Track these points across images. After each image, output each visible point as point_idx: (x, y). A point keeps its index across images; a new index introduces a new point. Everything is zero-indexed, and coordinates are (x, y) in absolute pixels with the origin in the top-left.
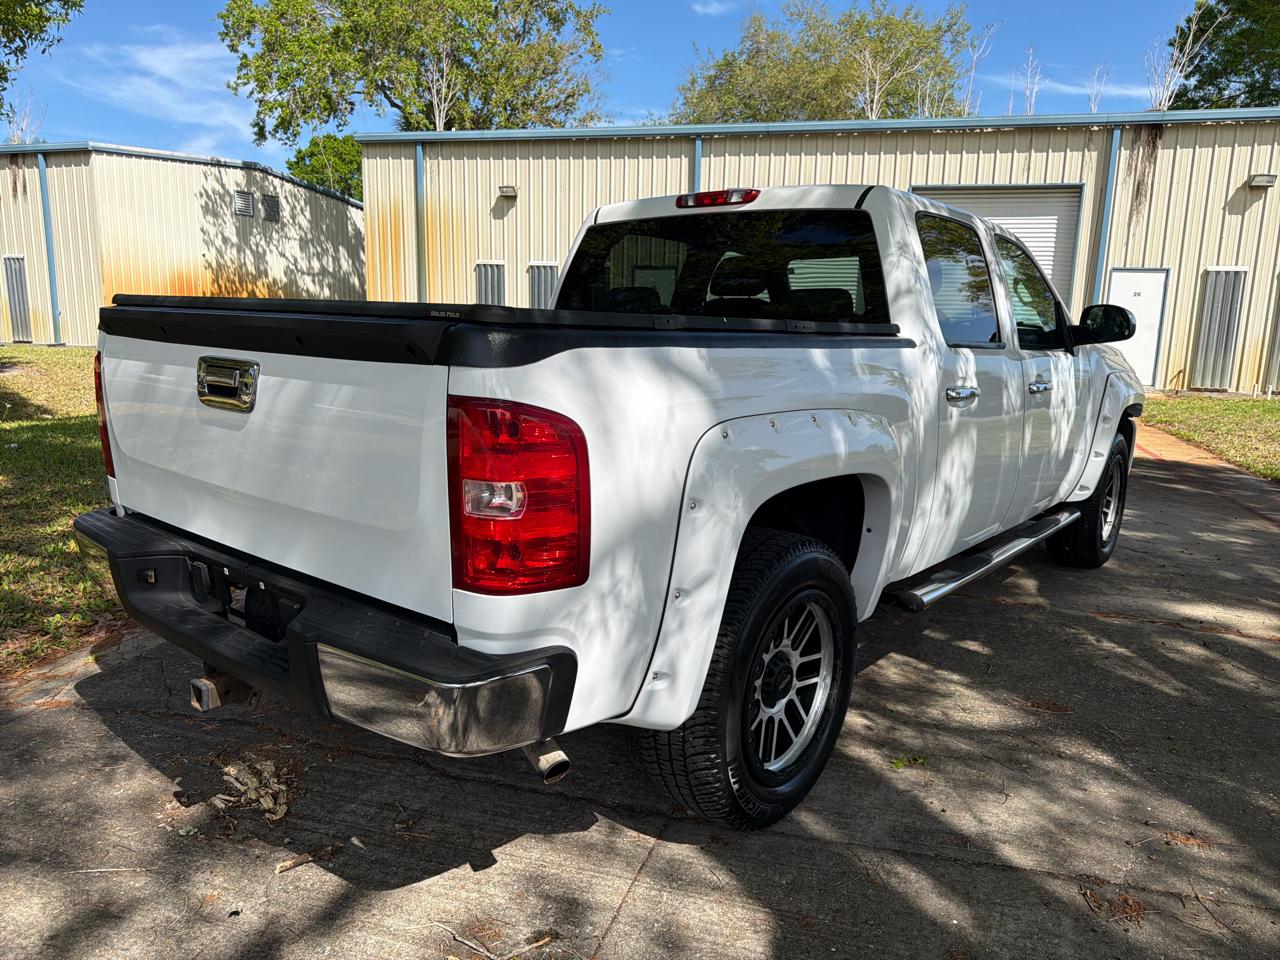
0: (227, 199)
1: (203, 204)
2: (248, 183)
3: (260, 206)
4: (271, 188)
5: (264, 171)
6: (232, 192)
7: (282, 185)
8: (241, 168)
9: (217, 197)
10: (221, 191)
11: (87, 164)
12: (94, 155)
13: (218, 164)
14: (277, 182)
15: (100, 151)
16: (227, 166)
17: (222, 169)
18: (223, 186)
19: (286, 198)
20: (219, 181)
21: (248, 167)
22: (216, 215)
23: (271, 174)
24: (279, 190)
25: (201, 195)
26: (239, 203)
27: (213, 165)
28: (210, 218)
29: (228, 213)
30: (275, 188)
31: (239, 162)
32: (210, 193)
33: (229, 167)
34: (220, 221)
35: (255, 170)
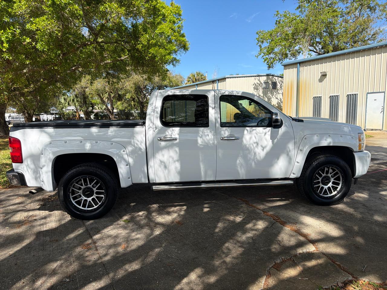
0: (261, 85)
1: (254, 87)
2: (267, 79)
3: (271, 86)
4: (275, 80)
5: (273, 76)
6: (262, 83)
7: (278, 79)
8: (266, 76)
9: (258, 85)
10: (259, 83)
11: (225, 81)
12: (227, 79)
13: (259, 76)
14: (276, 78)
15: (228, 78)
16: (261, 76)
17: (260, 77)
18: (260, 81)
19: (279, 82)
20: (259, 80)
21: (268, 75)
22: (257, 89)
23: (275, 76)
24: (277, 80)
25: (254, 85)
26: (264, 85)
27: (257, 76)
28: (255, 90)
29: (261, 88)
30: (276, 80)
31: (265, 74)
32: (256, 84)
33: (262, 76)
34: (258, 91)
35: (270, 76)
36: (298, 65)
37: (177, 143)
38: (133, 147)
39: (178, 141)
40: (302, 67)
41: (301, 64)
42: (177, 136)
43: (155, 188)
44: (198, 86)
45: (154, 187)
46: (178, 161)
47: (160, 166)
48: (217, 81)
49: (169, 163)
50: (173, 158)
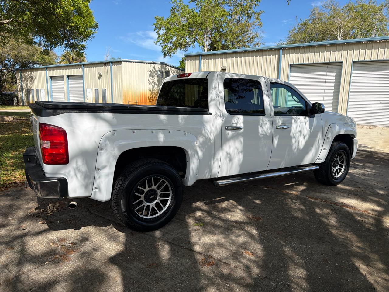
0: (156, 73)
1: (149, 73)
2: (162, 68)
3: (164, 74)
4: (168, 69)
5: (166, 65)
6: (157, 71)
7: (171, 68)
8: (160, 64)
9: (153, 72)
10: (154, 70)
11: (121, 65)
12: (122, 62)
13: (154, 63)
14: (169, 67)
15: (124, 61)
16: (156, 64)
17: (155, 65)
18: (155, 69)
19: (172, 72)
20: (154, 67)
21: (162, 64)
22: (153, 77)
23: (168, 66)
24: (170, 70)
25: (149, 71)
26: (159, 73)
27: (152, 64)
28: (151, 78)
29: (156, 76)
30: (169, 69)
31: (159, 63)
32: (151, 71)
33: (157, 64)
34: (154, 78)
35: (164, 64)
36: (200, 57)
37: (242, 133)
38: (204, 138)
39: (243, 130)
40: (203, 60)
41: (203, 57)
42: (242, 125)
43: (220, 182)
44: (85, 66)
45: (218, 182)
46: (241, 152)
47: (226, 158)
48: (111, 63)
49: (234, 154)
50: (238, 150)
